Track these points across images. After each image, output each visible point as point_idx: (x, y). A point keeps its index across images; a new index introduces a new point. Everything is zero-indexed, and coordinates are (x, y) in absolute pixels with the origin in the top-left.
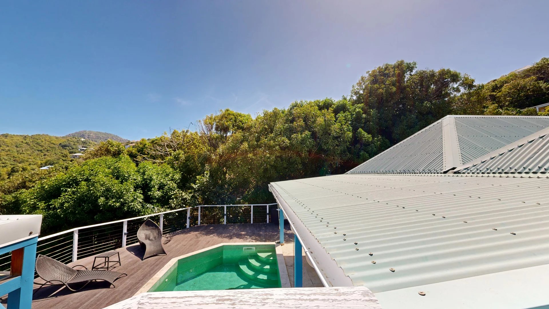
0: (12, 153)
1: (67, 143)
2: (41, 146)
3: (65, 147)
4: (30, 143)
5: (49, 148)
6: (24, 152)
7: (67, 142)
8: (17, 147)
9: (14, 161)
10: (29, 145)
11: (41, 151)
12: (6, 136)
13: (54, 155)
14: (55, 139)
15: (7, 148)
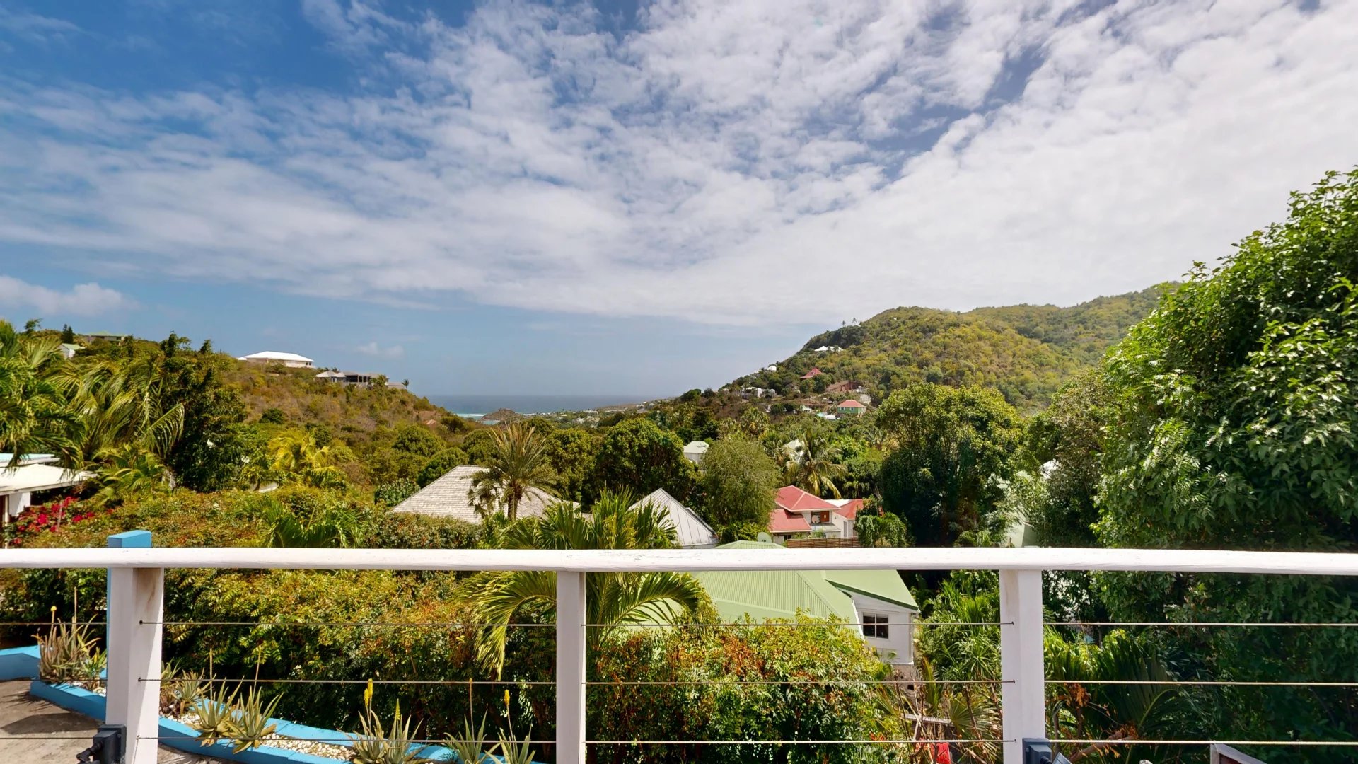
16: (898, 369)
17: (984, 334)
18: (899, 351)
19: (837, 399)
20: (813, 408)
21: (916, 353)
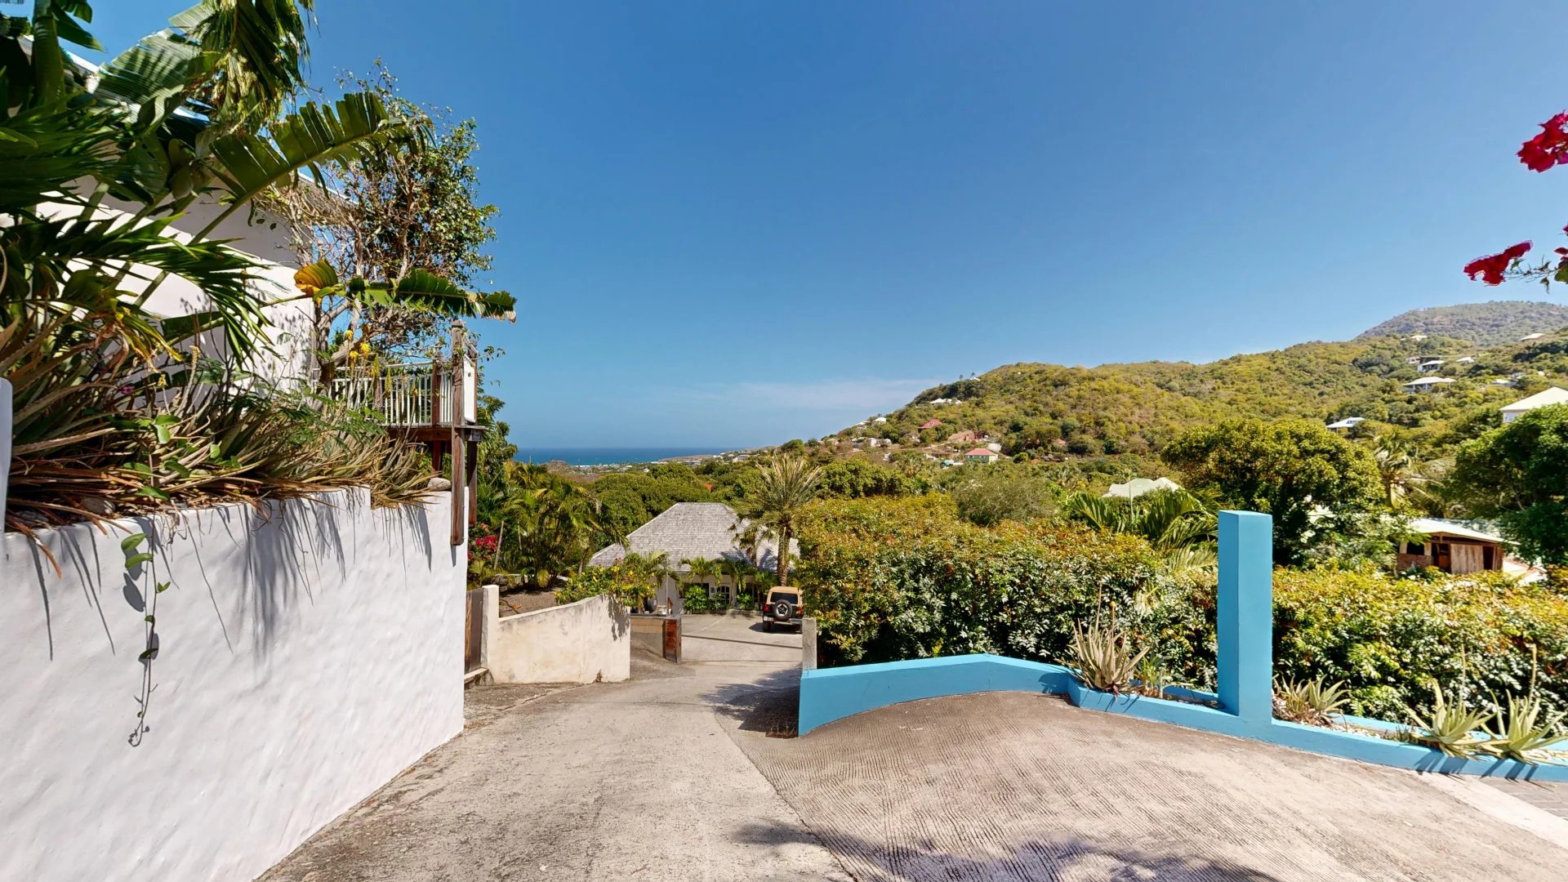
0: (1256, 396)
1: (1373, 356)
2: (1308, 372)
3: (1369, 368)
4: (1284, 369)
5: (1328, 375)
6: (1277, 392)
7: (1371, 353)
8: (1260, 380)
9: (1263, 412)
10: (1283, 373)
11: (1311, 384)
12: (1239, 361)
13: (1344, 392)
14: (1340, 350)
15: (1245, 386)
16: (1028, 419)
17: (1122, 387)
18: (1028, 403)
19: (963, 448)
20: (937, 456)
21: (1046, 405)
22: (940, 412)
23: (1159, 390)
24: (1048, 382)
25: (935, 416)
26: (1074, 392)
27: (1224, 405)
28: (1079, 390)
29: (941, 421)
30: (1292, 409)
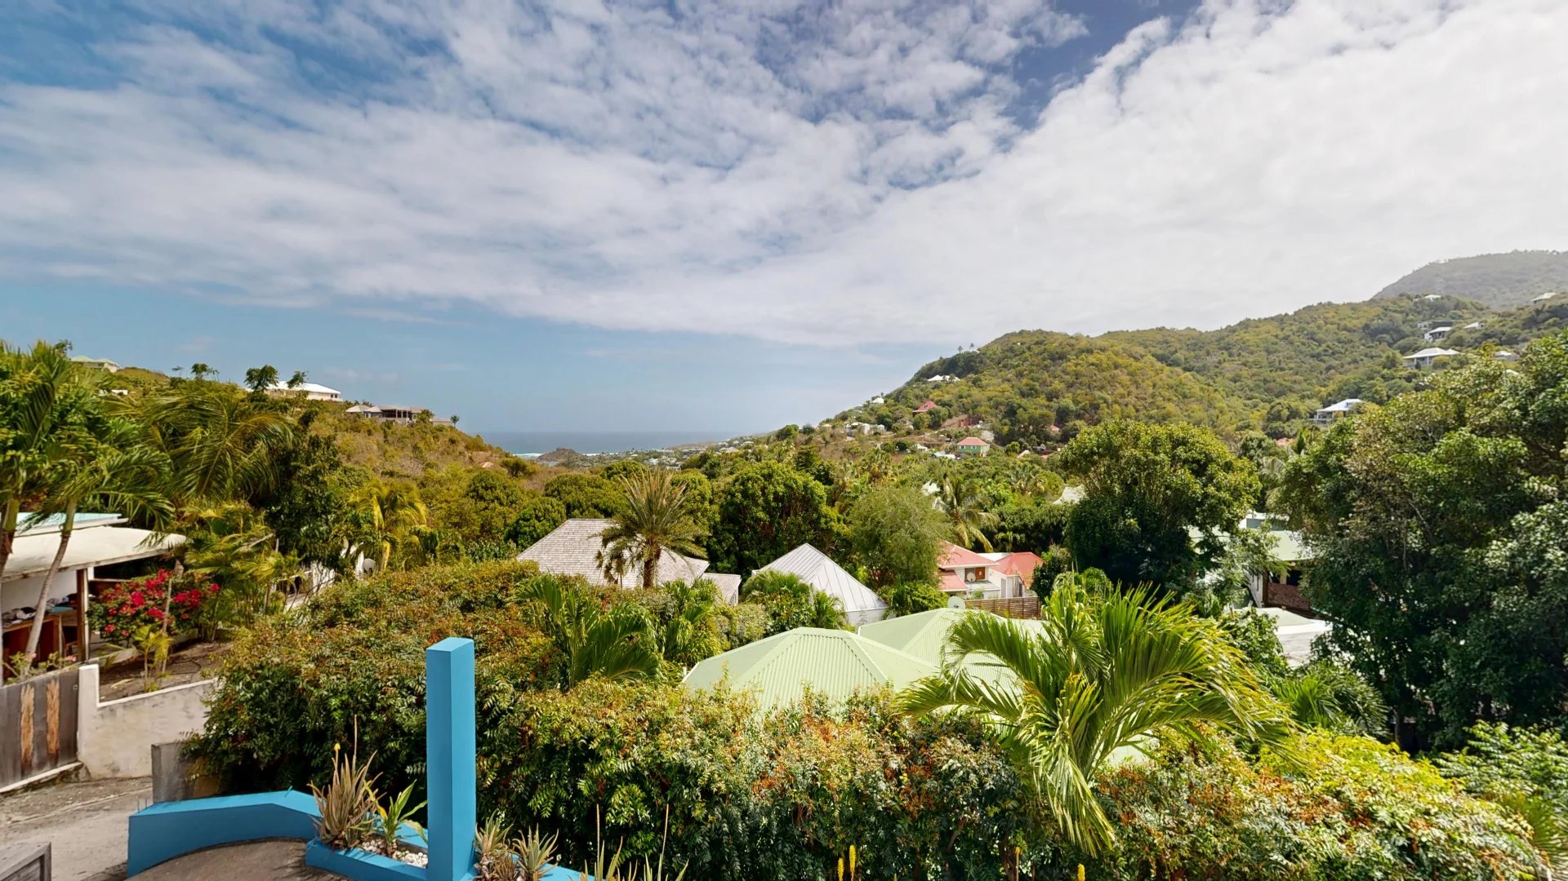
0: (1261, 370)
1: (1385, 321)
2: (1317, 341)
3: (1380, 336)
4: (1292, 337)
5: (1337, 343)
6: (1283, 365)
7: (1383, 317)
8: (1267, 351)
10: (1291, 343)
11: (1319, 355)
12: (1247, 327)
14: (1350, 313)
15: (1251, 359)
16: (1024, 402)
17: (1120, 361)
18: (1024, 381)
19: (956, 437)
20: (928, 447)
21: (1044, 383)
22: (937, 392)
23: (1159, 365)
24: (1046, 355)
25: (931, 397)
26: (1070, 366)
27: (1228, 383)
28: (1076, 365)
29: (937, 403)
30: (1297, 387)
